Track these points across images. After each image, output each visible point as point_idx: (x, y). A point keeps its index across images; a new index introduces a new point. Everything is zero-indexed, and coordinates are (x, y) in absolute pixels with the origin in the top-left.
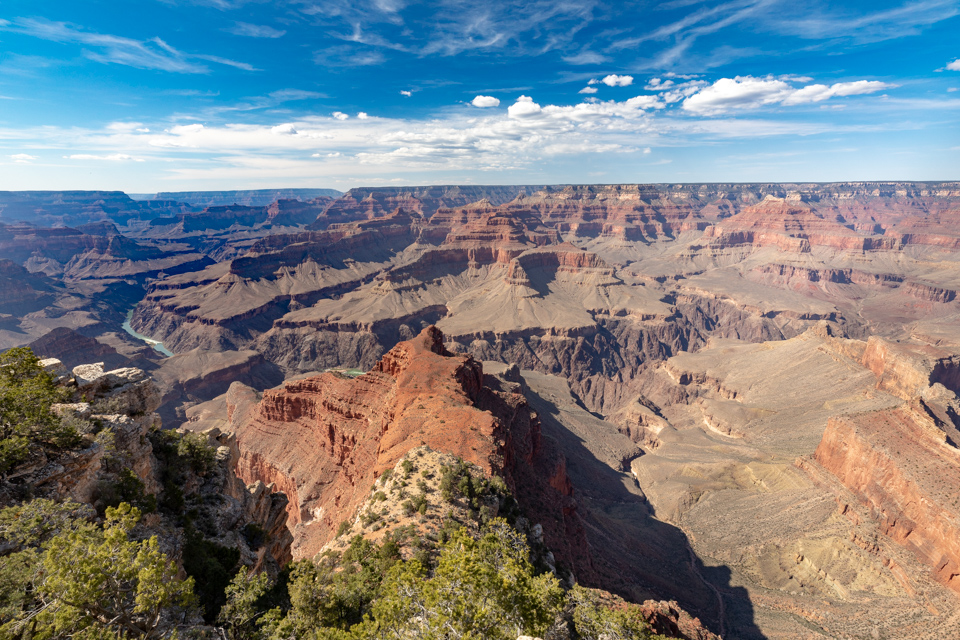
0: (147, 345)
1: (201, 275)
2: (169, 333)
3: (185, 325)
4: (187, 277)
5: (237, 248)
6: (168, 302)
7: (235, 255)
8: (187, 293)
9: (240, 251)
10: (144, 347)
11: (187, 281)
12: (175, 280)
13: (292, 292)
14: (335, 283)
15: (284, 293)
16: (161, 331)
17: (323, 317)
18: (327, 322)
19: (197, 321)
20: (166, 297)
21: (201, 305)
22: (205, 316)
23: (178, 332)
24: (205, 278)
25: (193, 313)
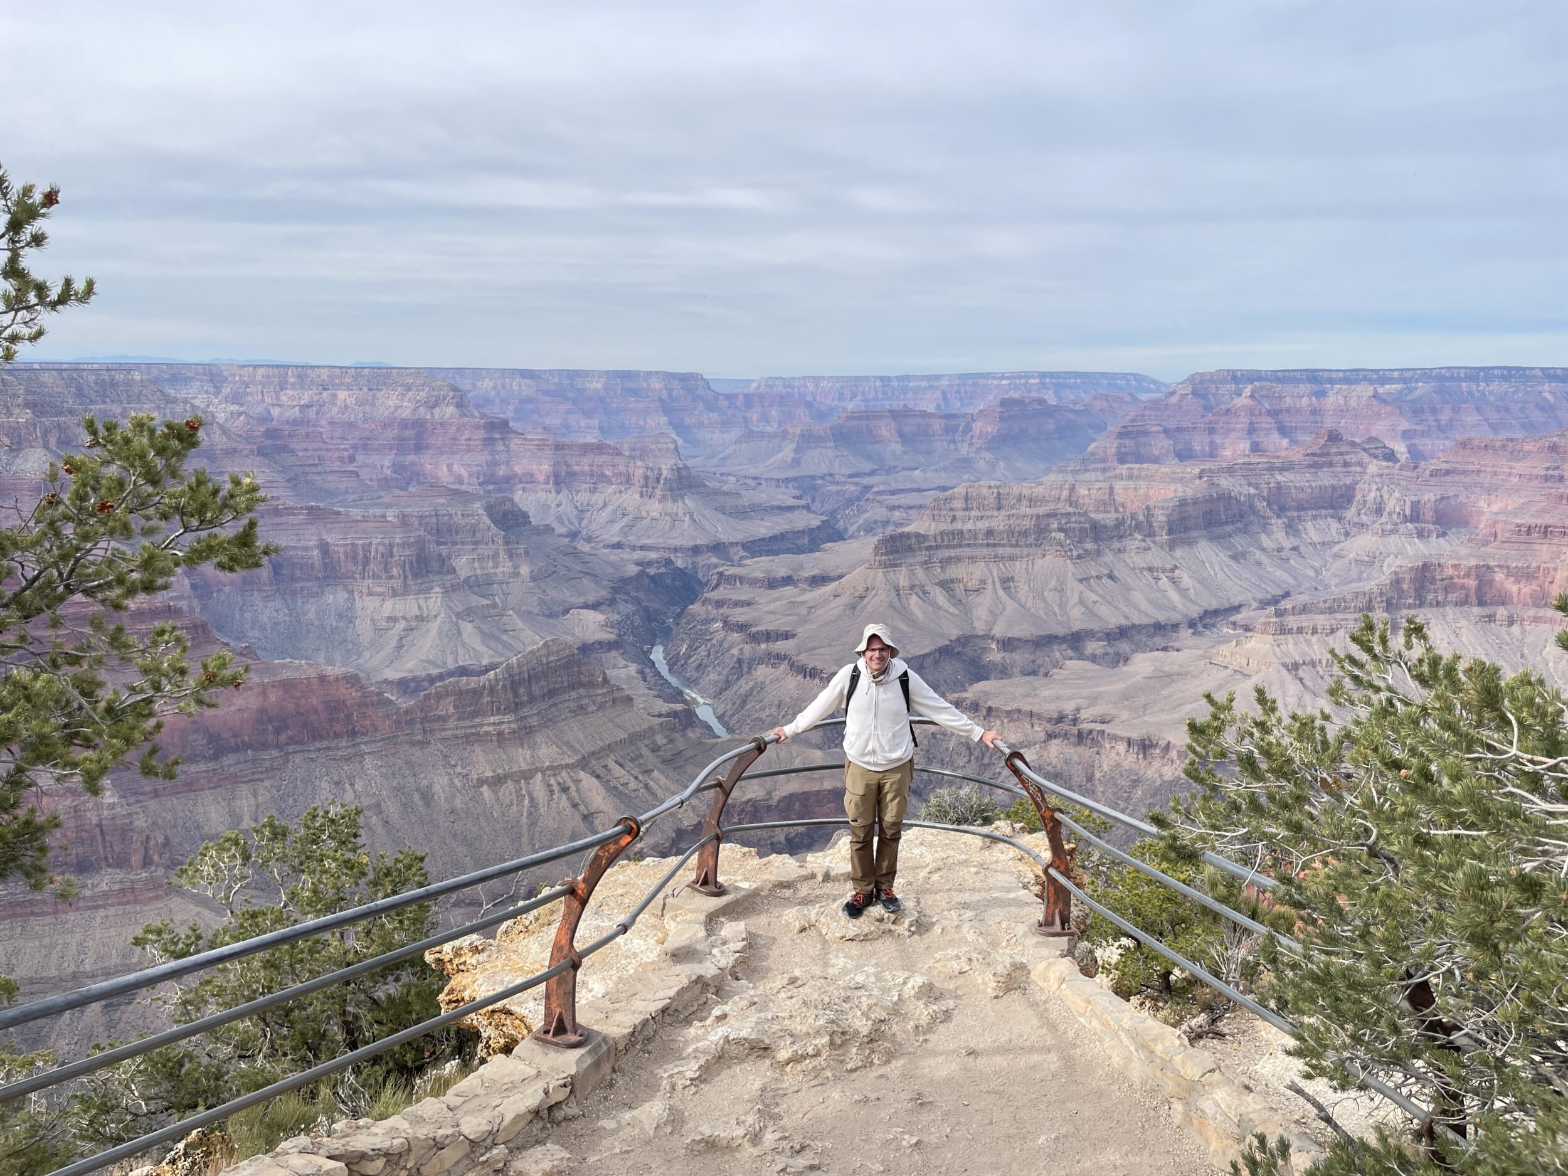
0: (685, 701)
1: (811, 564)
2: (727, 685)
3: (762, 672)
4: (780, 565)
5: (893, 508)
6: (739, 615)
7: (886, 523)
8: (777, 599)
9: (897, 515)
10: (678, 707)
11: (782, 572)
12: (759, 566)
13: (998, 631)
14: (1114, 620)
15: (980, 628)
16: (713, 677)
17: (1068, 707)
18: (1075, 721)
19: (784, 667)
20: (737, 604)
21: (801, 631)
22: (803, 659)
23: (744, 686)
24: (816, 572)
25: (780, 646)
